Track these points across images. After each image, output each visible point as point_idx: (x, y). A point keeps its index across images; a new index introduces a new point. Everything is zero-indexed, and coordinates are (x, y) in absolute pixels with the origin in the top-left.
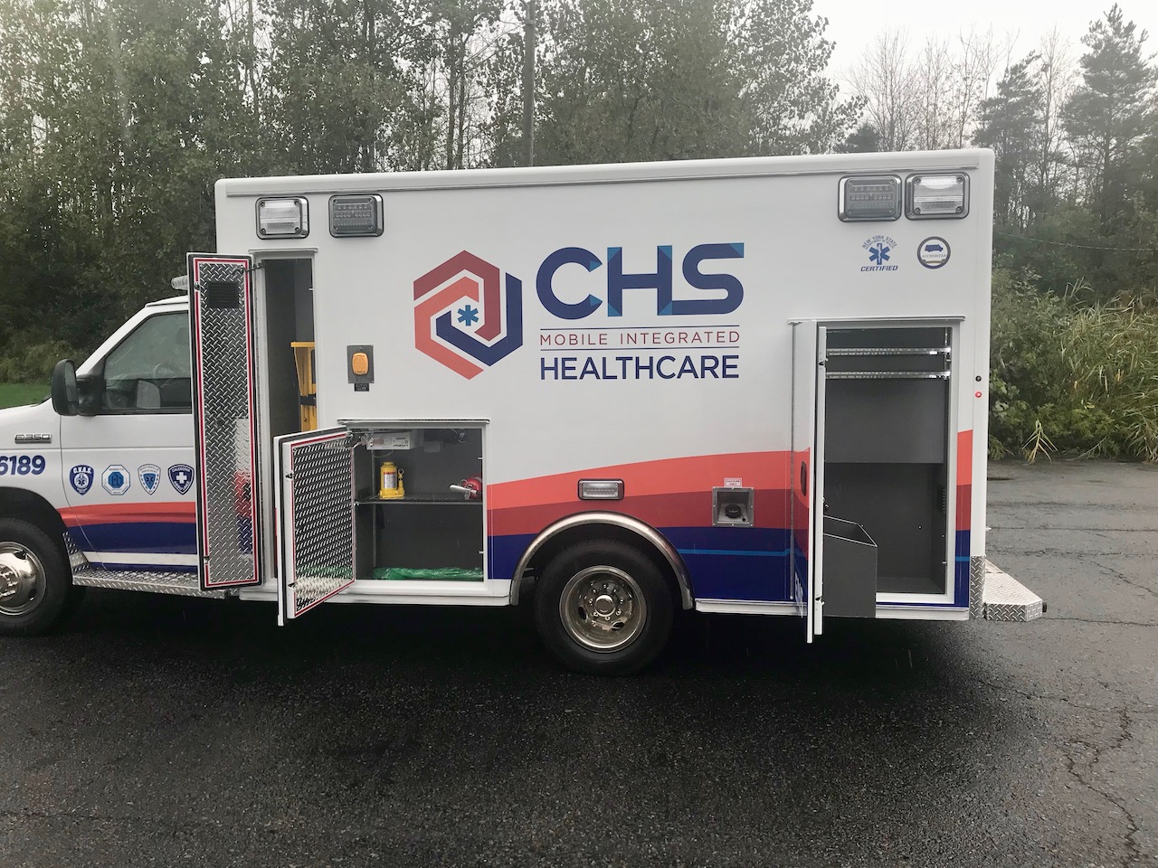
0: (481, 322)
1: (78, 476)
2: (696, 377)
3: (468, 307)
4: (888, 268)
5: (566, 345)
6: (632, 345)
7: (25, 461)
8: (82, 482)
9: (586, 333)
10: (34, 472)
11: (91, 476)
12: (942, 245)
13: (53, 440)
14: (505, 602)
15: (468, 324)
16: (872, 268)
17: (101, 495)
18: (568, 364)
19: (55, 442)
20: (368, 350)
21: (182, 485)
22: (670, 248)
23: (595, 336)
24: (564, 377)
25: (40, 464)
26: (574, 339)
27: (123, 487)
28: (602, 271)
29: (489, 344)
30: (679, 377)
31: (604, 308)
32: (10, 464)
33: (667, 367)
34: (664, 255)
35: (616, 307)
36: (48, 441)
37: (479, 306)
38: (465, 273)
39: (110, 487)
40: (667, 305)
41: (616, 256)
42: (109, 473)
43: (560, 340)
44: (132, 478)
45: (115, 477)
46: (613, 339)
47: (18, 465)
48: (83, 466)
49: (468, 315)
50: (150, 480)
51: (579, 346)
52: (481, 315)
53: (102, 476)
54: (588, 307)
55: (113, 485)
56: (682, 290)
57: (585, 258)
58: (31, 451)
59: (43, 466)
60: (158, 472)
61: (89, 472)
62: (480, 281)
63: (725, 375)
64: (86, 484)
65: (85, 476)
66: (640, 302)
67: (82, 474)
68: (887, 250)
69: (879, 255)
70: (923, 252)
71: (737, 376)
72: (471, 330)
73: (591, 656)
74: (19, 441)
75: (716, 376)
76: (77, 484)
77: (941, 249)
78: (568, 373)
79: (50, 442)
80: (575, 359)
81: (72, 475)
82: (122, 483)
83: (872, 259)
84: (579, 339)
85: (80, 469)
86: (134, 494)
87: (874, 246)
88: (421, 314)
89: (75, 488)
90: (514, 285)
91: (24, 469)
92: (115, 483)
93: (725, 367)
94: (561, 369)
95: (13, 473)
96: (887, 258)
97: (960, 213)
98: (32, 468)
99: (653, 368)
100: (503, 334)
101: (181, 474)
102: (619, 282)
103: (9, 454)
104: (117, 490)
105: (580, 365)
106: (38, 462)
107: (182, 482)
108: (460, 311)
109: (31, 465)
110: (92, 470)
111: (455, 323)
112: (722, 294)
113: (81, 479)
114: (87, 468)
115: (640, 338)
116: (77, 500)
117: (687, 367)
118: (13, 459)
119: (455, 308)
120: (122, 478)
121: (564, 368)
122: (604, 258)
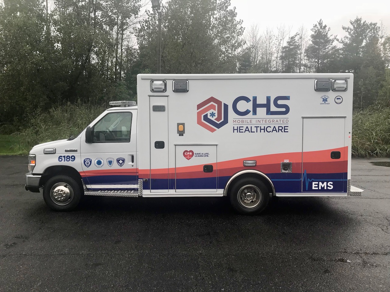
0: (216, 117)
1: (86, 162)
2: (277, 132)
3: (213, 112)
4: (327, 104)
5: (241, 123)
6: (259, 123)
7: (68, 157)
8: (88, 164)
9: (246, 120)
10: (72, 161)
11: (91, 162)
12: (341, 98)
13: (78, 151)
14: (222, 195)
15: (213, 117)
16: (323, 104)
17: (94, 167)
18: (241, 128)
19: (79, 151)
20: (183, 124)
21: (121, 164)
22: (270, 97)
23: (249, 121)
24: (240, 132)
25: (74, 158)
26: (243, 121)
27: (101, 165)
28: (251, 103)
29: (218, 123)
30: (272, 132)
31: (251, 113)
32: (63, 158)
33: (269, 129)
34: (268, 99)
35: (255, 113)
36: (76, 151)
37: (216, 112)
38: (212, 103)
39: (97, 165)
40: (269, 112)
41: (255, 99)
42: (97, 161)
43: (239, 122)
44: (104, 162)
45: (99, 162)
46: (254, 121)
47: (66, 158)
48: (88, 159)
49: (212, 115)
50: (110, 162)
51: (244, 123)
52: (216, 115)
53: (94, 161)
54: (247, 112)
55: (98, 164)
56: (273, 108)
57: (247, 99)
58: (70, 154)
59: (74, 159)
60: (113, 160)
61: (90, 160)
62: (216, 105)
63: (284, 132)
64: (89, 164)
65: (89, 161)
66: (262, 111)
67: (88, 161)
68: (327, 99)
69: (325, 100)
70: (336, 100)
71: (288, 132)
72: (213, 119)
73: (247, 210)
74: (66, 151)
75: (282, 132)
76: (86, 164)
77: (340, 99)
78: (241, 131)
79: (77, 151)
80: (243, 127)
81: (85, 162)
82: (101, 163)
83: (323, 101)
84: (244, 121)
85: (87, 160)
86: (105, 167)
87: (324, 98)
88: (199, 114)
89: (85, 165)
90: (226, 106)
91: (68, 160)
92: (99, 163)
93: (285, 129)
94: (239, 130)
95: (64, 161)
96: (327, 101)
97: (345, 90)
98: (71, 159)
99: (265, 129)
100: (223, 120)
101: (121, 160)
102: (256, 106)
103: (63, 155)
104: (99, 166)
105: (244, 129)
106: (73, 157)
107: (121, 163)
108: (210, 113)
109: (70, 158)
110: (91, 160)
111: (209, 117)
112: (284, 110)
113: (87, 162)
114: (89, 159)
115: (261, 121)
116: (86, 169)
117: (274, 129)
118: (64, 157)
119: (209, 113)
120: (101, 162)
121: (240, 129)
122: (252, 99)
